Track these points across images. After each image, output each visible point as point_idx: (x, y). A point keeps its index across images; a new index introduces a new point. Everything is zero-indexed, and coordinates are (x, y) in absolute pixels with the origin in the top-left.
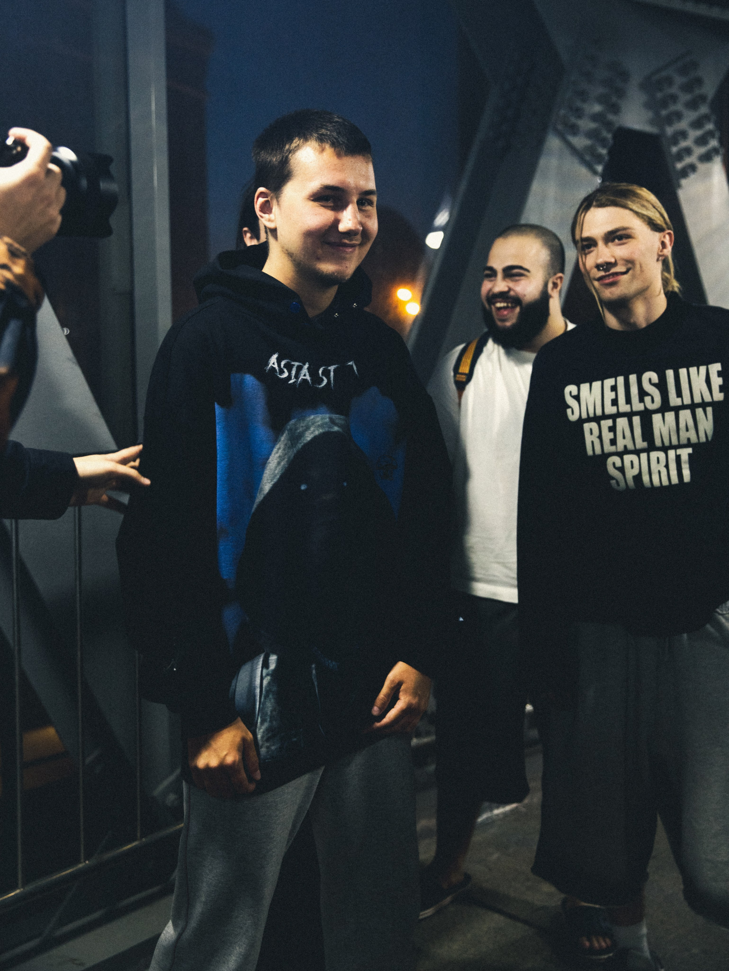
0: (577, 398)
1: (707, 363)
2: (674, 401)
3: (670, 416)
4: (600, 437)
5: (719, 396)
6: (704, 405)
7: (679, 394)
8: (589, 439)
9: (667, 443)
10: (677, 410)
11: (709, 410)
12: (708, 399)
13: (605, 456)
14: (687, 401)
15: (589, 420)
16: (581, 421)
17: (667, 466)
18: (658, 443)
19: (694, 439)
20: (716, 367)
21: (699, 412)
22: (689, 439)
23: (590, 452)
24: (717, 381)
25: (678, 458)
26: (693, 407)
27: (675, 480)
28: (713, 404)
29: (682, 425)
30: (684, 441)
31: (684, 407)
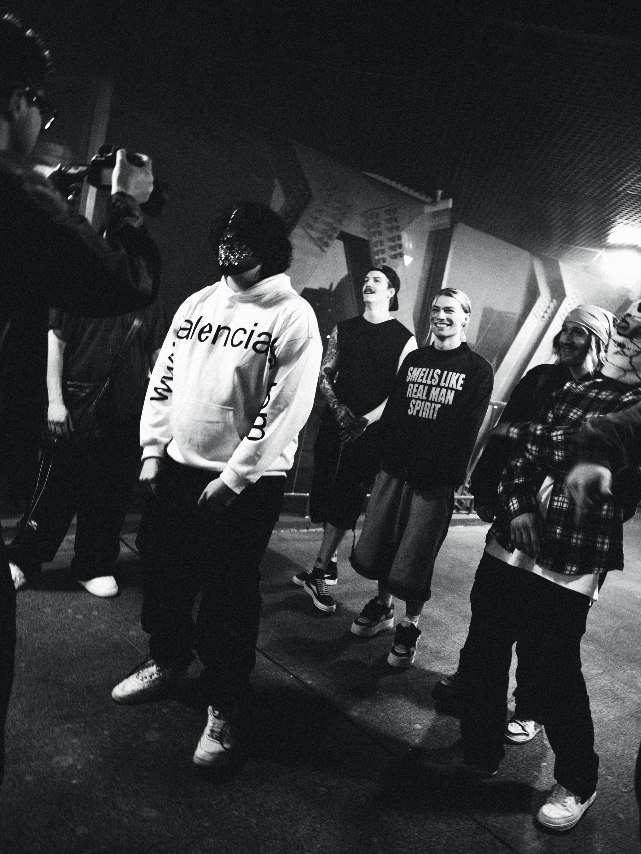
0: (411, 373)
1: (461, 373)
2: (442, 384)
3: (438, 389)
4: (412, 390)
5: (460, 388)
6: (452, 389)
7: (445, 382)
8: (409, 390)
9: (433, 400)
10: (442, 387)
11: (453, 392)
12: (454, 387)
13: (412, 398)
14: (447, 385)
15: (412, 382)
16: (409, 382)
17: (430, 410)
18: (430, 399)
19: (443, 402)
20: (463, 376)
21: (449, 391)
22: (441, 401)
23: (407, 396)
24: (461, 382)
25: (435, 408)
26: (448, 388)
27: (431, 417)
28: (456, 390)
29: (441, 394)
30: (439, 401)
31: (444, 387)
